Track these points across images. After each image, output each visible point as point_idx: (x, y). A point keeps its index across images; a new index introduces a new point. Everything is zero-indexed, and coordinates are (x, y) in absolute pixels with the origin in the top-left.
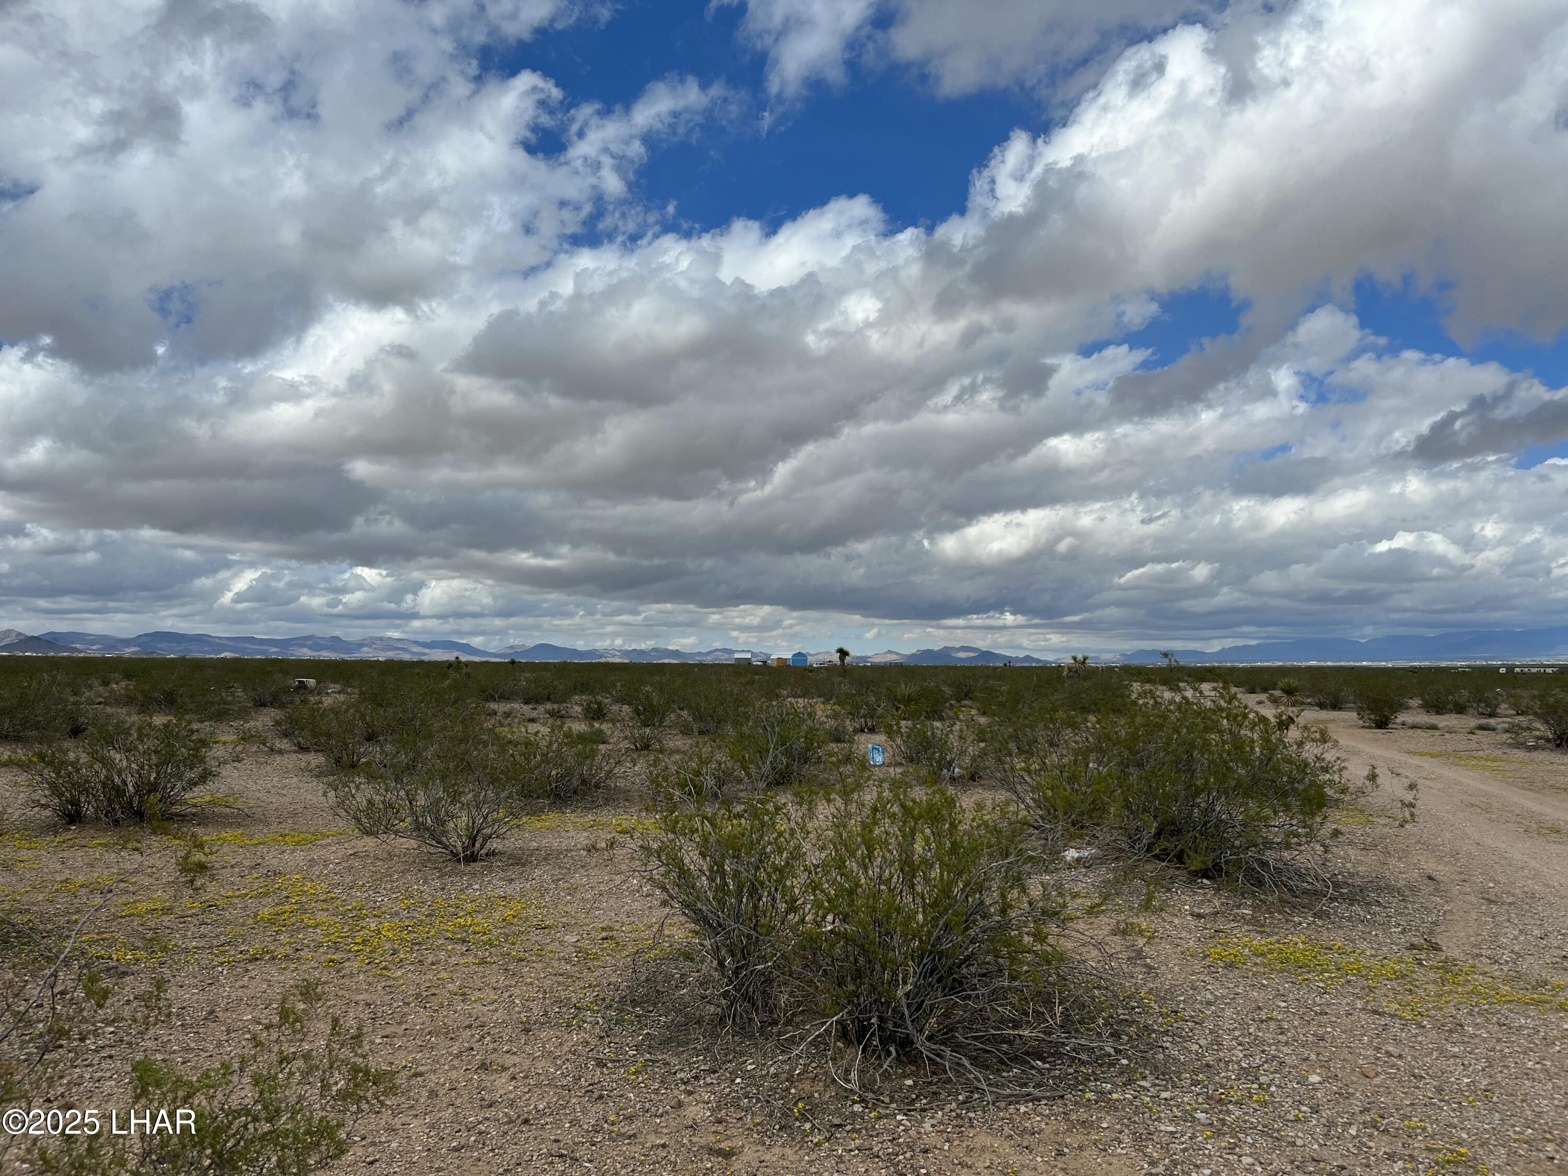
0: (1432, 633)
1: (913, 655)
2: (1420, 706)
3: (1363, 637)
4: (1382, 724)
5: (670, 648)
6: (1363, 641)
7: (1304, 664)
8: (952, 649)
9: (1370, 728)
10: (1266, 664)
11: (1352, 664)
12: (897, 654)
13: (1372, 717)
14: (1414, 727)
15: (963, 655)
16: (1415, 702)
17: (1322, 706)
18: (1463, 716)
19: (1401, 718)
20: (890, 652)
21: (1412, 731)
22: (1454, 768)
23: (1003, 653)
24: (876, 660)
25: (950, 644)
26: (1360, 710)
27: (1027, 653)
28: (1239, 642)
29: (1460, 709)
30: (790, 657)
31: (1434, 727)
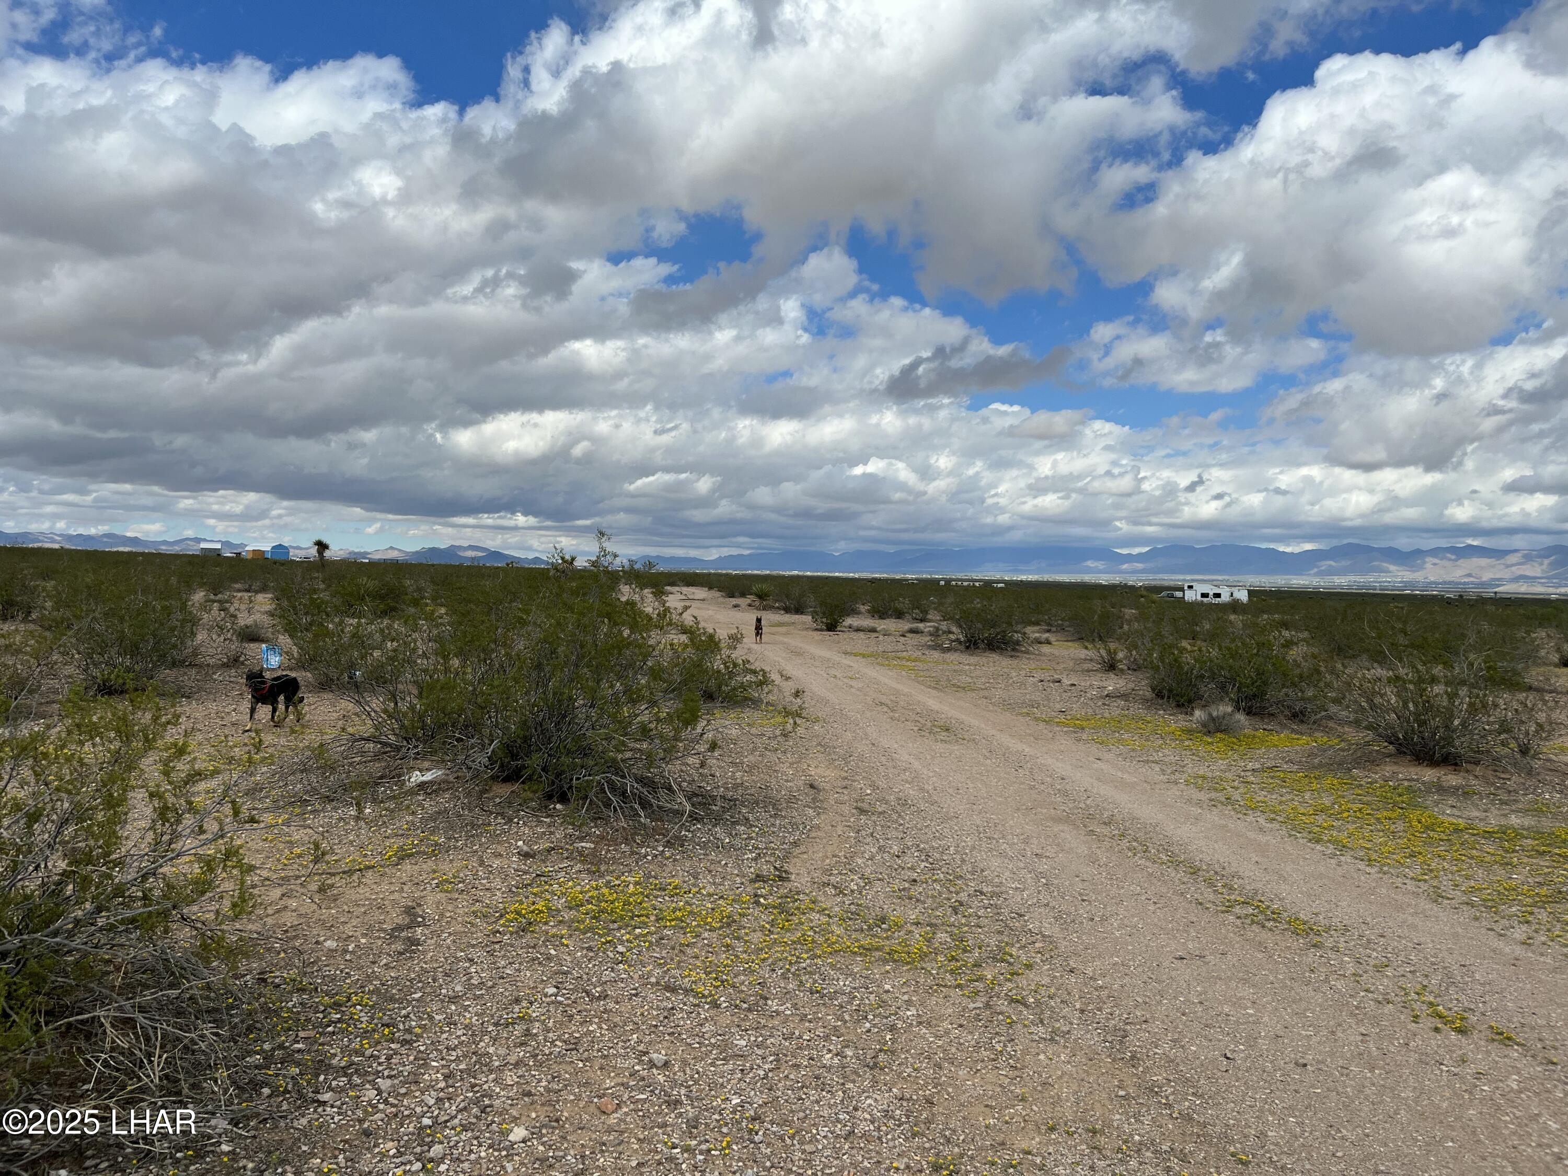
0: (891, 549)
1: (417, 552)
2: (869, 611)
3: (837, 550)
4: (831, 627)
5: (129, 534)
6: (837, 554)
7: (787, 573)
8: (460, 548)
9: (821, 630)
10: (756, 572)
11: (827, 574)
12: (400, 550)
13: (824, 620)
14: (858, 630)
15: (470, 554)
16: (863, 608)
17: (787, 610)
18: (901, 621)
19: (849, 621)
20: (391, 548)
21: (855, 633)
22: (878, 668)
23: (512, 554)
24: (377, 557)
25: (457, 543)
26: (814, 614)
27: (537, 555)
28: (735, 552)
29: (899, 615)
30: (269, 549)
31: (874, 630)
